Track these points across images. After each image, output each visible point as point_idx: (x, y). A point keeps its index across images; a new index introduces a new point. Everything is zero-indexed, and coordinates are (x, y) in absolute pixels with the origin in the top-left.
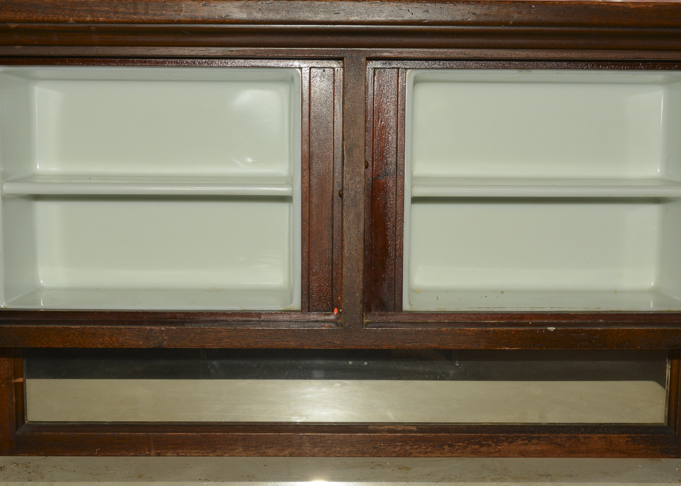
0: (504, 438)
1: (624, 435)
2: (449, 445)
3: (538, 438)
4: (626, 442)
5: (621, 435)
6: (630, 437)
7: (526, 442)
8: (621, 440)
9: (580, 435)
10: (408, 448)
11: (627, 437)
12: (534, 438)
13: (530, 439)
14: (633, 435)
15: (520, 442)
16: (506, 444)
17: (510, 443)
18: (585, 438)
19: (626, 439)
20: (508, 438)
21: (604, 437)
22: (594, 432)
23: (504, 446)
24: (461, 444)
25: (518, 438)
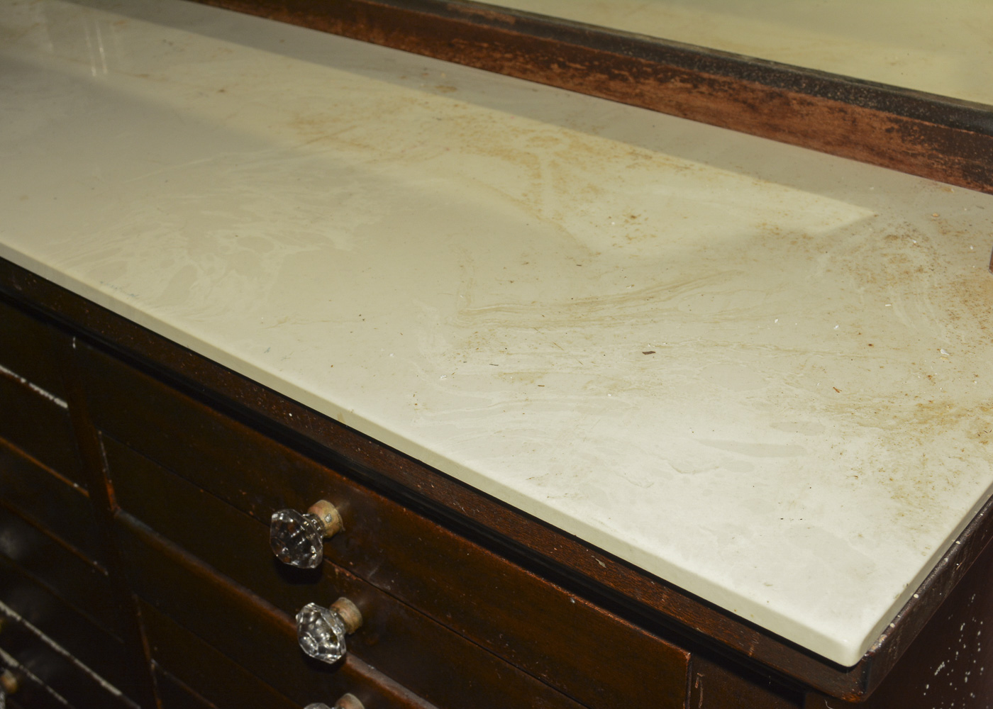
0: (649, 70)
1: (883, 114)
2: (562, 65)
3: (711, 83)
4: (889, 131)
5: (878, 113)
6: (896, 121)
7: (689, 86)
8: (876, 125)
9: (792, 94)
10: (498, 55)
11: (890, 120)
12: (703, 80)
13: (696, 81)
14: (905, 119)
15: (679, 84)
16: (651, 81)
17: (661, 81)
18: (802, 102)
19: (889, 125)
20: (655, 72)
21: (841, 110)
22: (824, 95)
23: (649, 86)
24: (578, 66)
25: (675, 73)
